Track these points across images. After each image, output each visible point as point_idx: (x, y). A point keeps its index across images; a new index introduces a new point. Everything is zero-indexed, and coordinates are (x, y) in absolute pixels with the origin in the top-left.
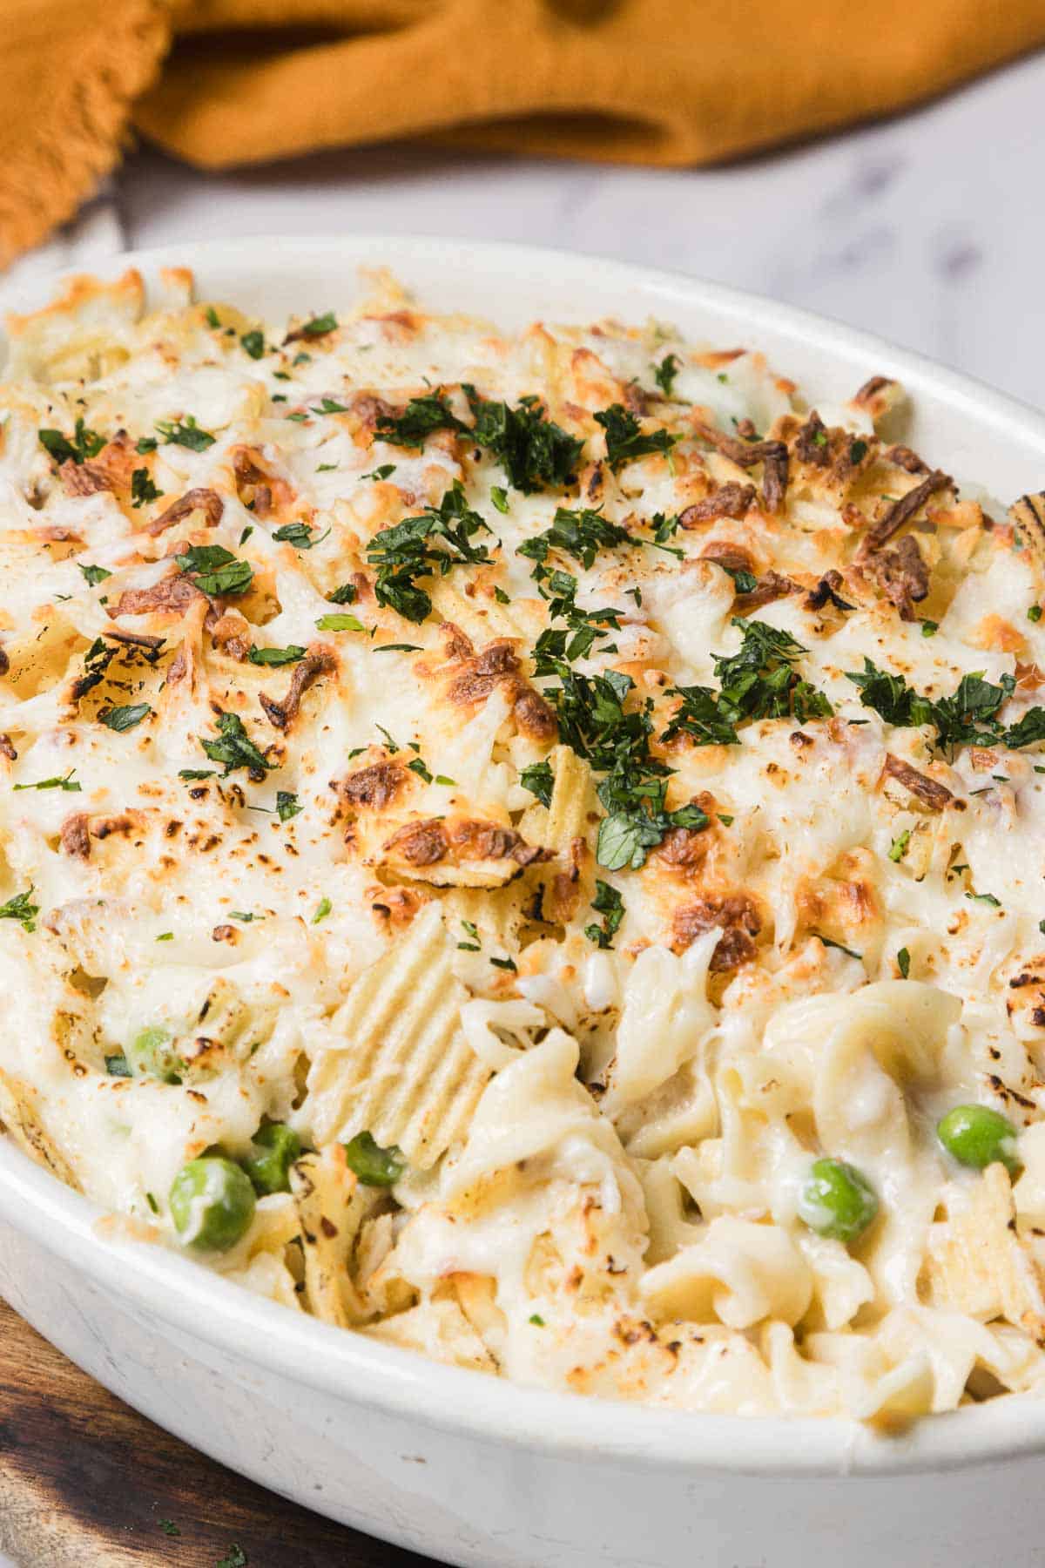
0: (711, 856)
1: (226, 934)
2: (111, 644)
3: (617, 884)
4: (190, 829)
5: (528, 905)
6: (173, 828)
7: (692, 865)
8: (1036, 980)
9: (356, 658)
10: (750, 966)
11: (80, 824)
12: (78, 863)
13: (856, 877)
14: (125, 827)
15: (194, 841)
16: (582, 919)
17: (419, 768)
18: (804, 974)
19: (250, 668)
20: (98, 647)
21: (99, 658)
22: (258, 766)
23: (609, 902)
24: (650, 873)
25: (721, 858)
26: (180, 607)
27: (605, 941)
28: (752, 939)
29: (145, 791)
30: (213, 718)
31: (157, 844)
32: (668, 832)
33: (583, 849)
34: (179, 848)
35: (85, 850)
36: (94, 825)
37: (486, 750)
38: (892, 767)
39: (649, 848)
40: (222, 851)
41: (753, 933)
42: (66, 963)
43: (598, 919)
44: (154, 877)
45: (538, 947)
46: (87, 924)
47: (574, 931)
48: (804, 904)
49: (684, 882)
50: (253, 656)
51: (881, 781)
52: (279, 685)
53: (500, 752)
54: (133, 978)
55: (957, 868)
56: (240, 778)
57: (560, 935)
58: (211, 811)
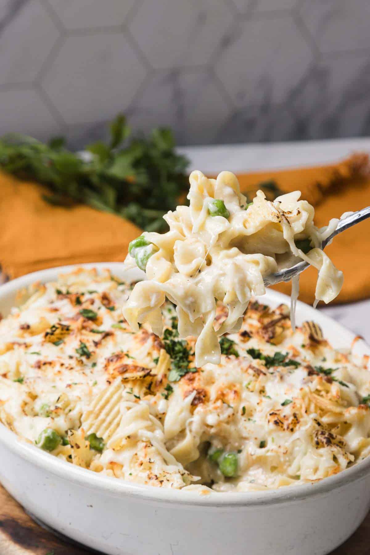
0: (197, 379)
1: (69, 386)
2: (57, 326)
3: (172, 385)
4: (66, 365)
5: (147, 386)
6: (62, 365)
7: (192, 380)
8: (276, 414)
9: (119, 334)
10: (201, 404)
11: (39, 362)
12: (37, 370)
13: (235, 389)
14: (50, 363)
15: (67, 368)
16: (161, 392)
17: (127, 355)
18: (216, 408)
19: (92, 334)
20: (54, 326)
21: (54, 329)
22: (88, 355)
23: (169, 389)
24: (181, 383)
25: (199, 379)
26: (77, 320)
27: (166, 398)
28: (204, 398)
29: (58, 357)
30: (79, 343)
31: (58, 368)
32: (187, 373)
33: (165, 376)
34: (63, 370)
35: (39, 367)
36: (42, 363)
37: (146, 353)
38: (250, 367)
39: (182, 376)
40: (73, 371)
41: (204, 396)
42: (27, 390)
43: (166, 392)
44: (55, 374)
45: (149, 397)
46: (35, 381)
47: (159, 394)
48: (220, 393)
49: (189, 385)
50: (92, 331)
51: (247, 370)
52: (97, 337)
53: (149, 354)
54: (43, 395)
55: (262, 391)
56: (84, 359)
57: (155, 395)
58: (73, 362)
